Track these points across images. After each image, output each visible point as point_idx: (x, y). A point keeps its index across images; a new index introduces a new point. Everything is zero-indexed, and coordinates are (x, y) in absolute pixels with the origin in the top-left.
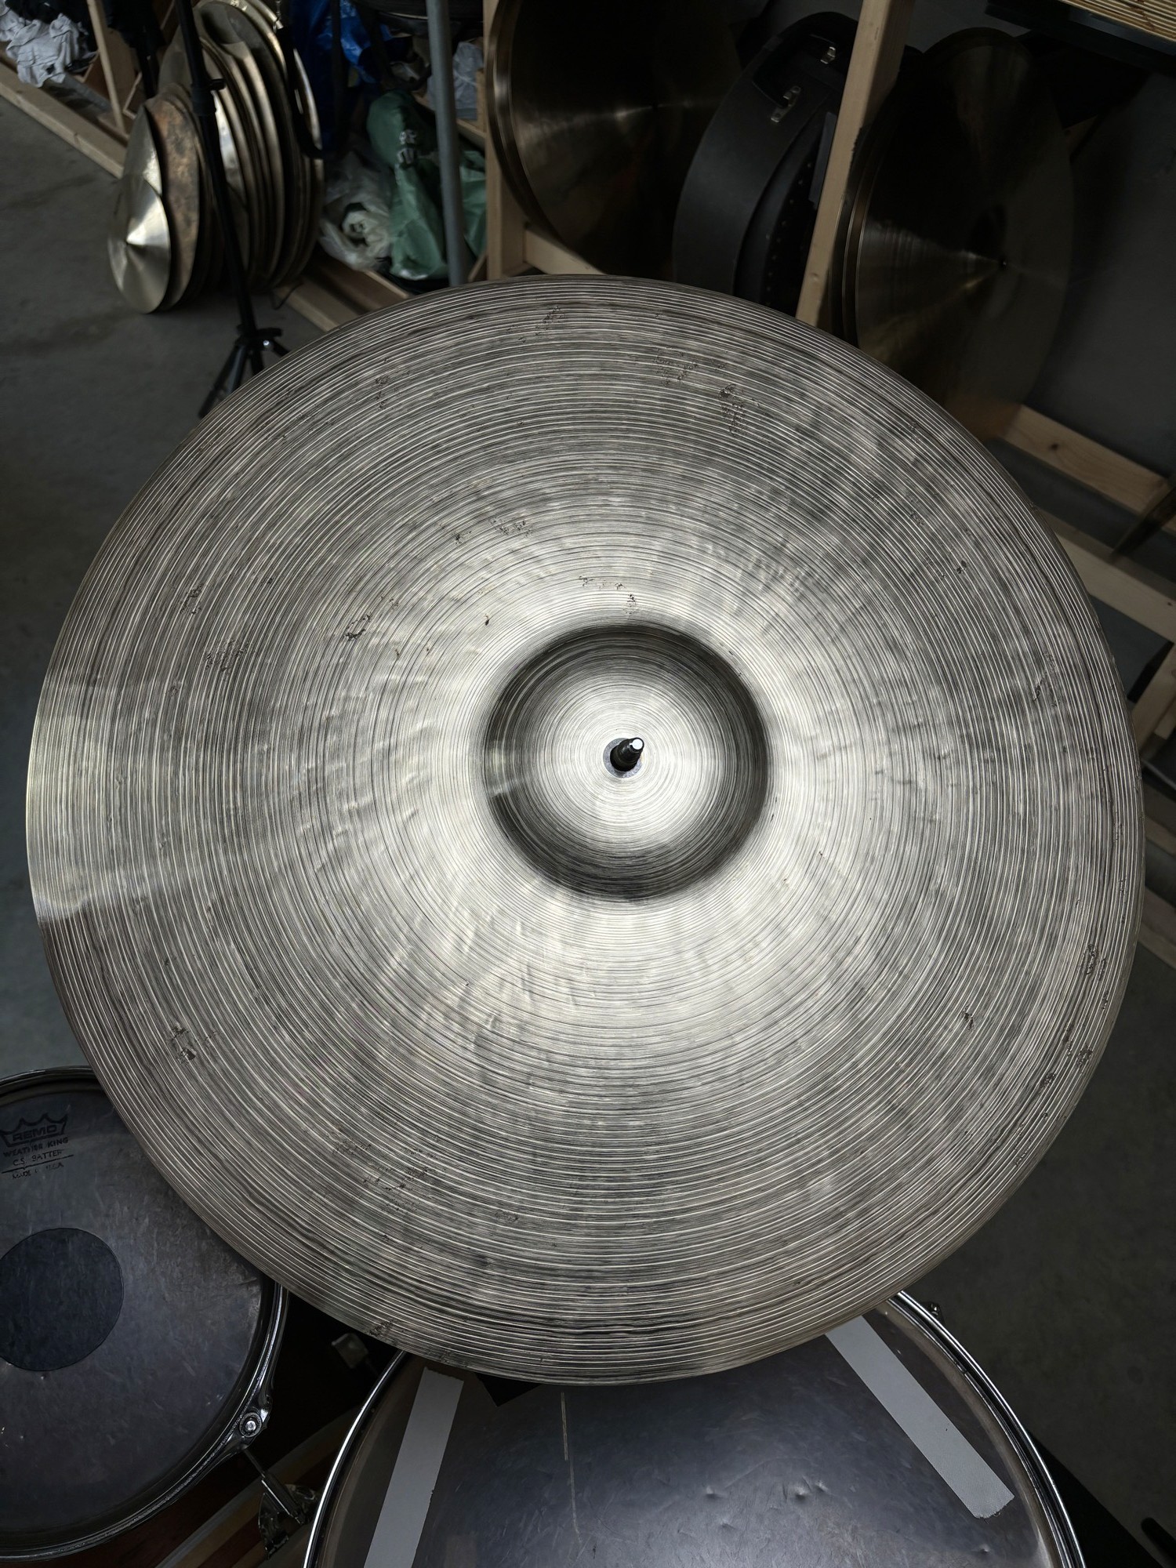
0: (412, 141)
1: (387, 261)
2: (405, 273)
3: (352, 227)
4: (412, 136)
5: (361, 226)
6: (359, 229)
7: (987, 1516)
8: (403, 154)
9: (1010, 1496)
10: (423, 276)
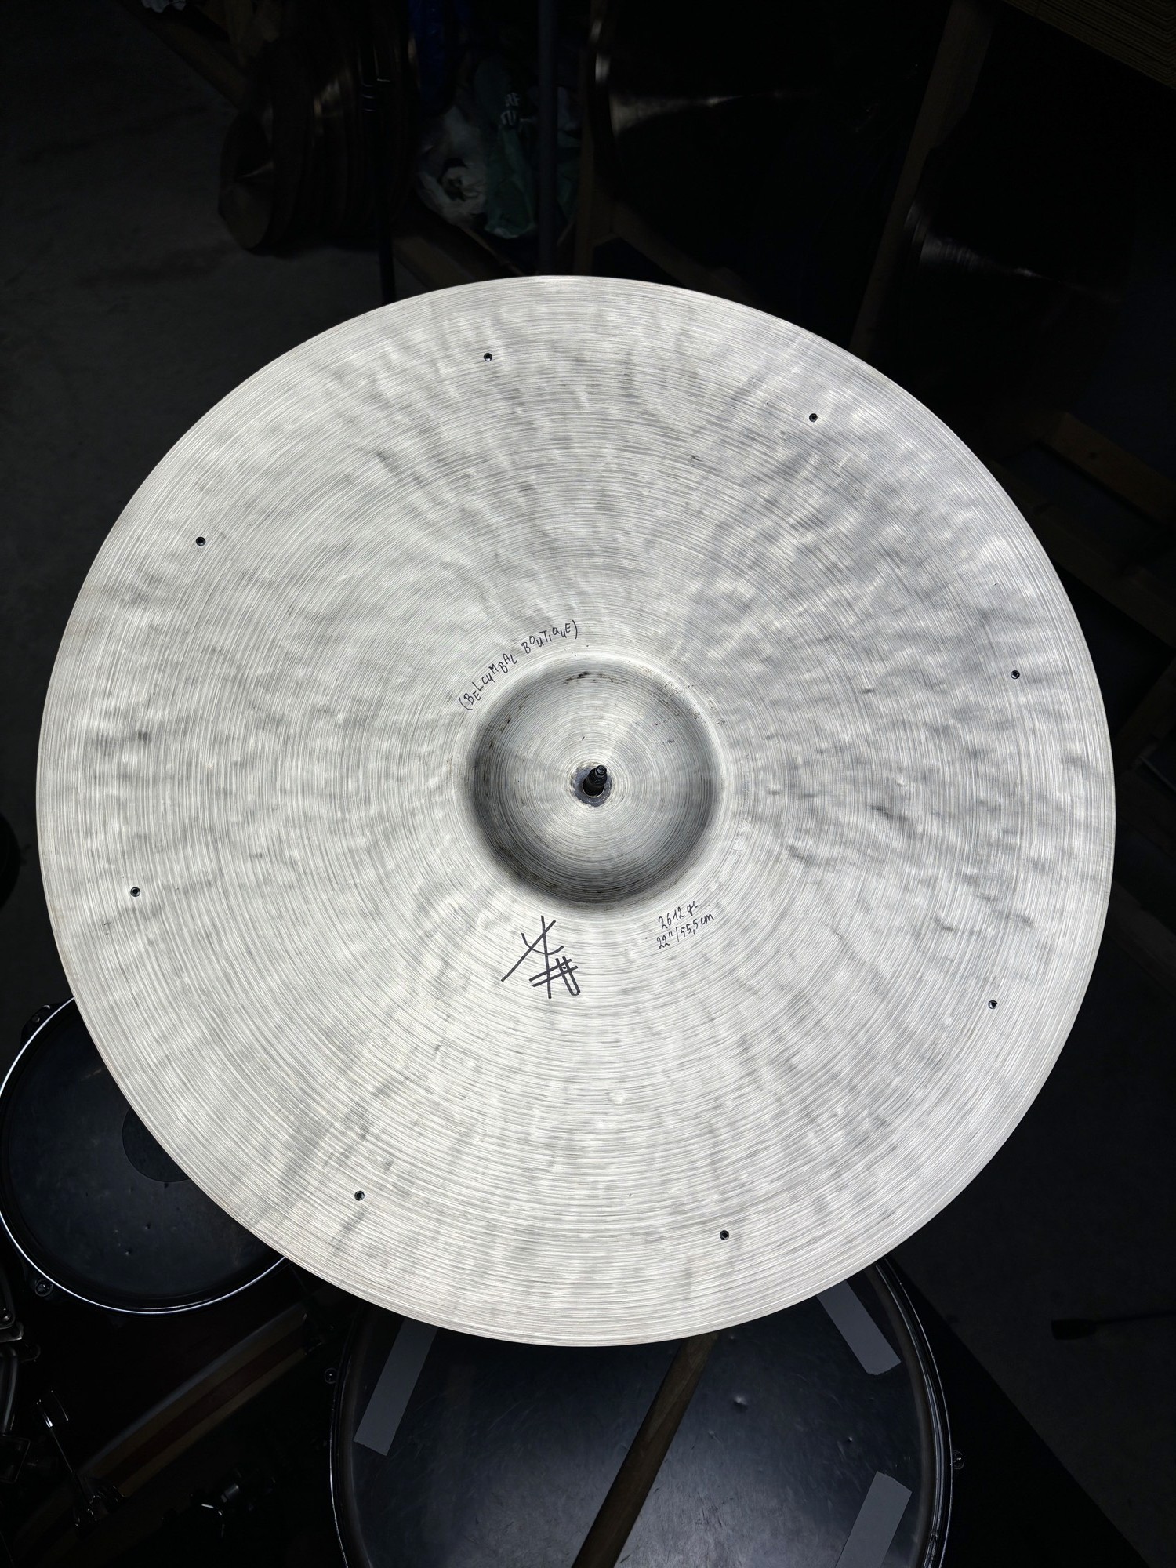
0: (517, 104)
1: (480, 220)
2: (499, 231)
3: (451, 182)
4: (516, 100)
5: (460, 181)
6: (457, 185)
7: (877, 1374)
8: (506, 116)
9: (898, 1361)
10: (515, 236)
